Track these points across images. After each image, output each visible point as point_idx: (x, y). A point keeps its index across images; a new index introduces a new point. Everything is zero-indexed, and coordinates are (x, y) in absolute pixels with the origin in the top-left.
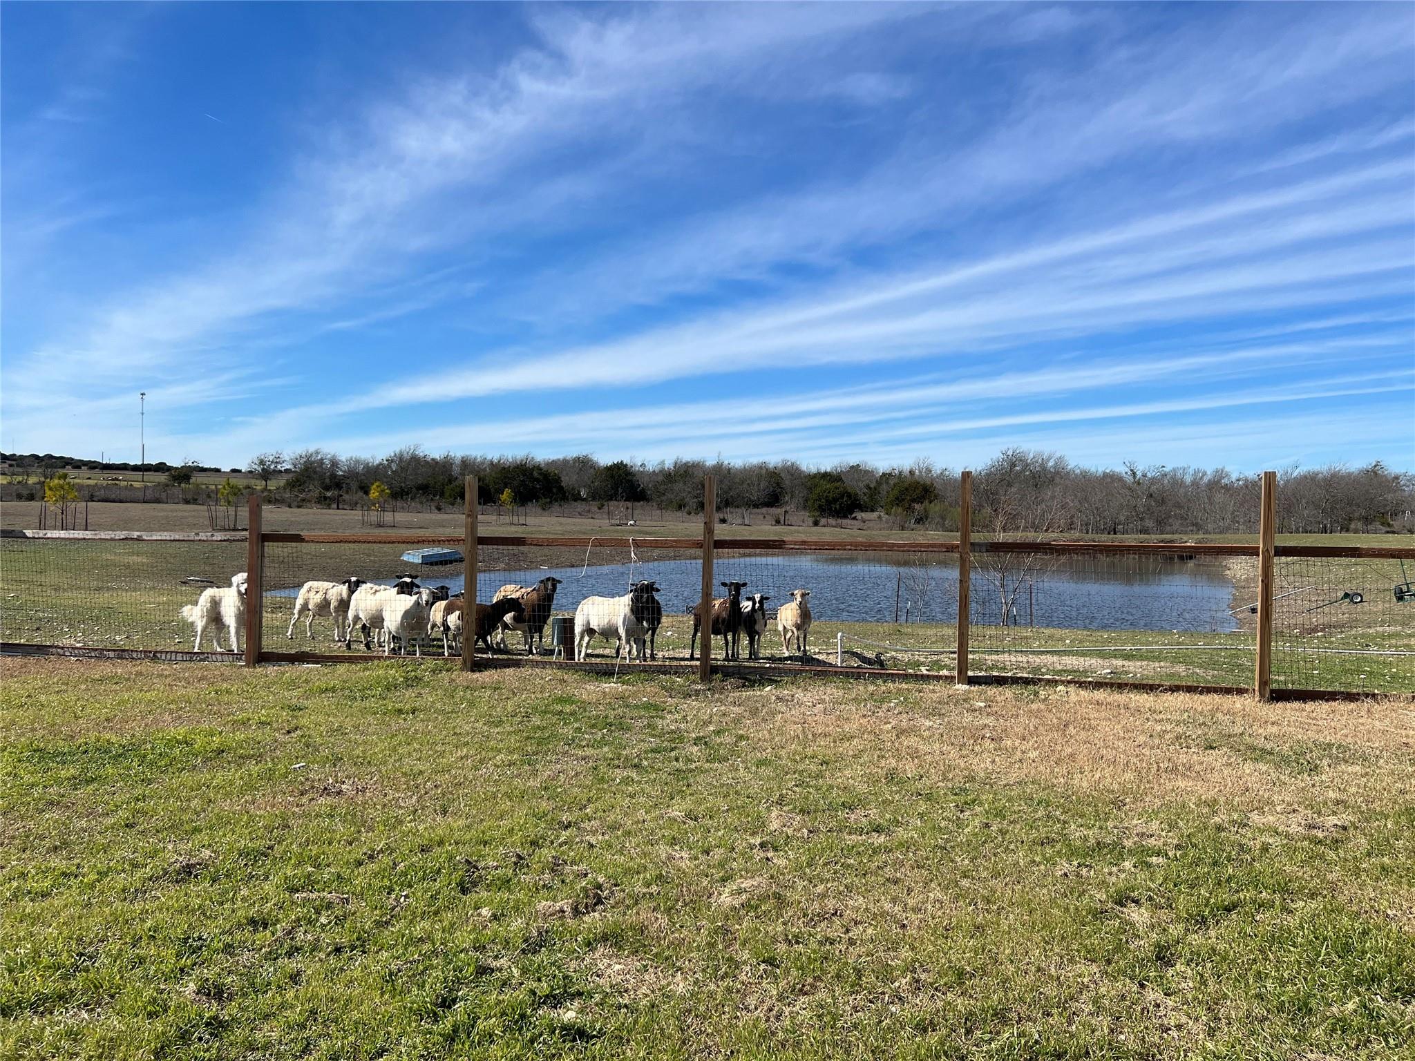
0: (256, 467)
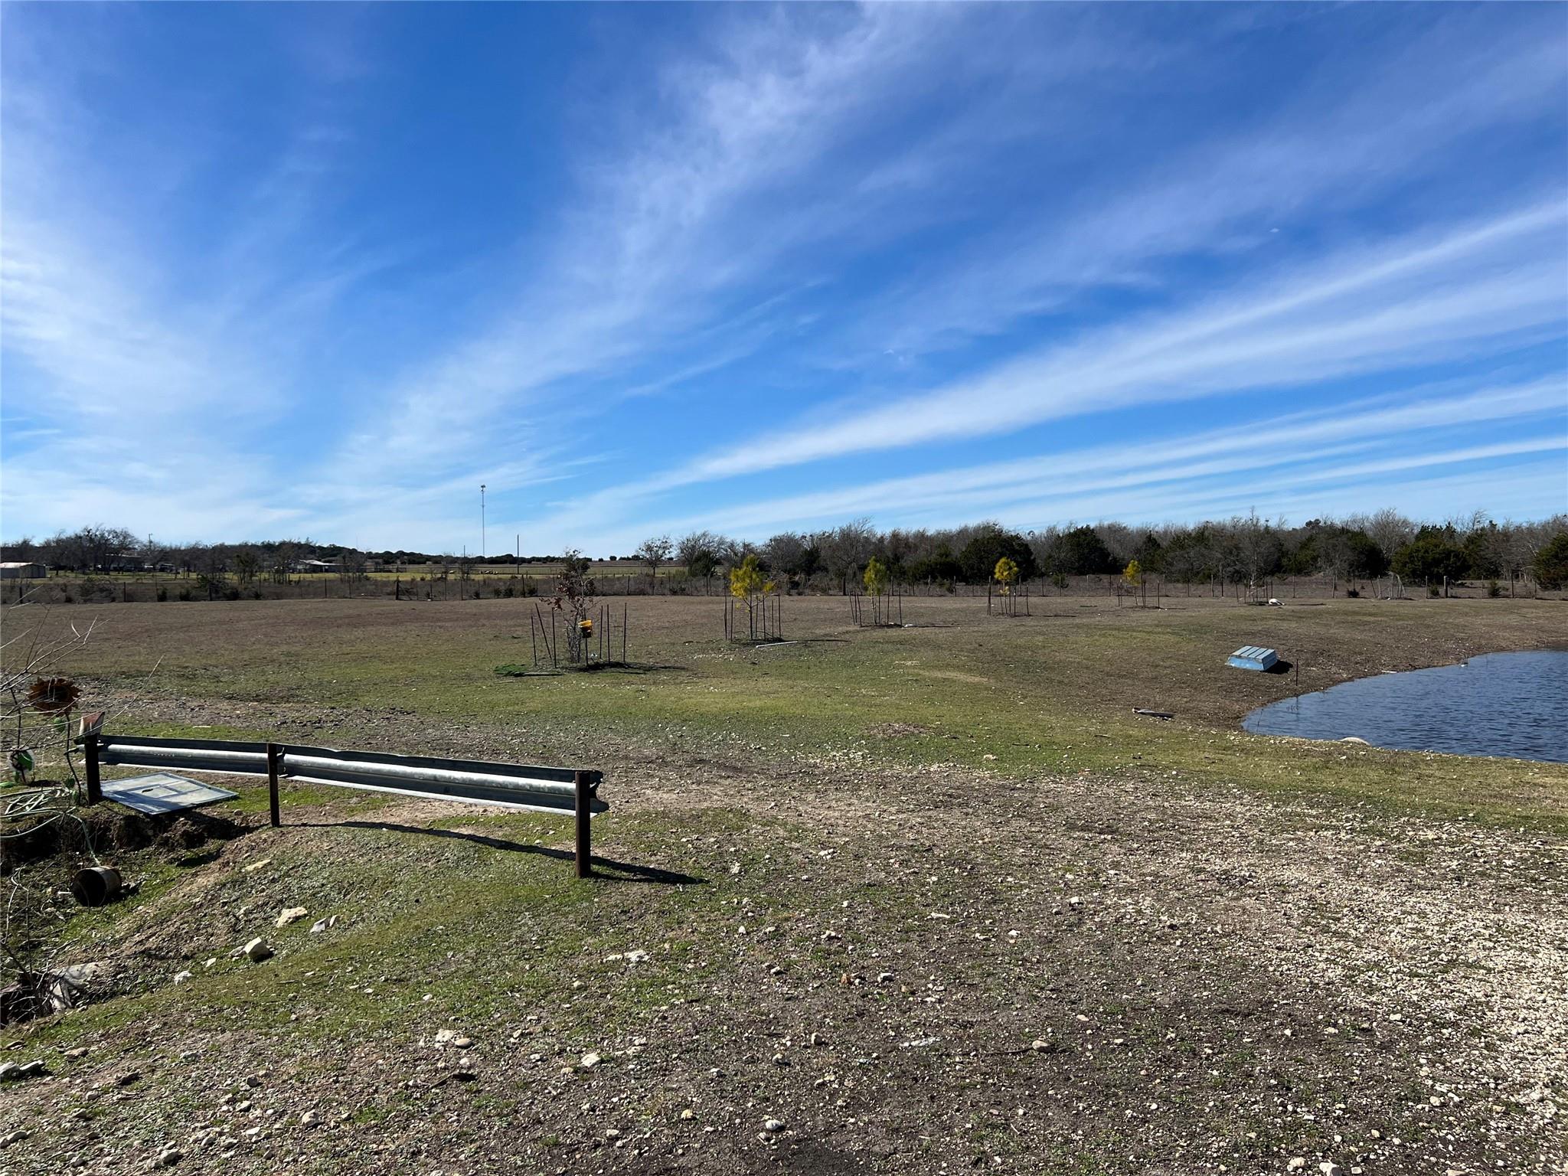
0: (643, 553)
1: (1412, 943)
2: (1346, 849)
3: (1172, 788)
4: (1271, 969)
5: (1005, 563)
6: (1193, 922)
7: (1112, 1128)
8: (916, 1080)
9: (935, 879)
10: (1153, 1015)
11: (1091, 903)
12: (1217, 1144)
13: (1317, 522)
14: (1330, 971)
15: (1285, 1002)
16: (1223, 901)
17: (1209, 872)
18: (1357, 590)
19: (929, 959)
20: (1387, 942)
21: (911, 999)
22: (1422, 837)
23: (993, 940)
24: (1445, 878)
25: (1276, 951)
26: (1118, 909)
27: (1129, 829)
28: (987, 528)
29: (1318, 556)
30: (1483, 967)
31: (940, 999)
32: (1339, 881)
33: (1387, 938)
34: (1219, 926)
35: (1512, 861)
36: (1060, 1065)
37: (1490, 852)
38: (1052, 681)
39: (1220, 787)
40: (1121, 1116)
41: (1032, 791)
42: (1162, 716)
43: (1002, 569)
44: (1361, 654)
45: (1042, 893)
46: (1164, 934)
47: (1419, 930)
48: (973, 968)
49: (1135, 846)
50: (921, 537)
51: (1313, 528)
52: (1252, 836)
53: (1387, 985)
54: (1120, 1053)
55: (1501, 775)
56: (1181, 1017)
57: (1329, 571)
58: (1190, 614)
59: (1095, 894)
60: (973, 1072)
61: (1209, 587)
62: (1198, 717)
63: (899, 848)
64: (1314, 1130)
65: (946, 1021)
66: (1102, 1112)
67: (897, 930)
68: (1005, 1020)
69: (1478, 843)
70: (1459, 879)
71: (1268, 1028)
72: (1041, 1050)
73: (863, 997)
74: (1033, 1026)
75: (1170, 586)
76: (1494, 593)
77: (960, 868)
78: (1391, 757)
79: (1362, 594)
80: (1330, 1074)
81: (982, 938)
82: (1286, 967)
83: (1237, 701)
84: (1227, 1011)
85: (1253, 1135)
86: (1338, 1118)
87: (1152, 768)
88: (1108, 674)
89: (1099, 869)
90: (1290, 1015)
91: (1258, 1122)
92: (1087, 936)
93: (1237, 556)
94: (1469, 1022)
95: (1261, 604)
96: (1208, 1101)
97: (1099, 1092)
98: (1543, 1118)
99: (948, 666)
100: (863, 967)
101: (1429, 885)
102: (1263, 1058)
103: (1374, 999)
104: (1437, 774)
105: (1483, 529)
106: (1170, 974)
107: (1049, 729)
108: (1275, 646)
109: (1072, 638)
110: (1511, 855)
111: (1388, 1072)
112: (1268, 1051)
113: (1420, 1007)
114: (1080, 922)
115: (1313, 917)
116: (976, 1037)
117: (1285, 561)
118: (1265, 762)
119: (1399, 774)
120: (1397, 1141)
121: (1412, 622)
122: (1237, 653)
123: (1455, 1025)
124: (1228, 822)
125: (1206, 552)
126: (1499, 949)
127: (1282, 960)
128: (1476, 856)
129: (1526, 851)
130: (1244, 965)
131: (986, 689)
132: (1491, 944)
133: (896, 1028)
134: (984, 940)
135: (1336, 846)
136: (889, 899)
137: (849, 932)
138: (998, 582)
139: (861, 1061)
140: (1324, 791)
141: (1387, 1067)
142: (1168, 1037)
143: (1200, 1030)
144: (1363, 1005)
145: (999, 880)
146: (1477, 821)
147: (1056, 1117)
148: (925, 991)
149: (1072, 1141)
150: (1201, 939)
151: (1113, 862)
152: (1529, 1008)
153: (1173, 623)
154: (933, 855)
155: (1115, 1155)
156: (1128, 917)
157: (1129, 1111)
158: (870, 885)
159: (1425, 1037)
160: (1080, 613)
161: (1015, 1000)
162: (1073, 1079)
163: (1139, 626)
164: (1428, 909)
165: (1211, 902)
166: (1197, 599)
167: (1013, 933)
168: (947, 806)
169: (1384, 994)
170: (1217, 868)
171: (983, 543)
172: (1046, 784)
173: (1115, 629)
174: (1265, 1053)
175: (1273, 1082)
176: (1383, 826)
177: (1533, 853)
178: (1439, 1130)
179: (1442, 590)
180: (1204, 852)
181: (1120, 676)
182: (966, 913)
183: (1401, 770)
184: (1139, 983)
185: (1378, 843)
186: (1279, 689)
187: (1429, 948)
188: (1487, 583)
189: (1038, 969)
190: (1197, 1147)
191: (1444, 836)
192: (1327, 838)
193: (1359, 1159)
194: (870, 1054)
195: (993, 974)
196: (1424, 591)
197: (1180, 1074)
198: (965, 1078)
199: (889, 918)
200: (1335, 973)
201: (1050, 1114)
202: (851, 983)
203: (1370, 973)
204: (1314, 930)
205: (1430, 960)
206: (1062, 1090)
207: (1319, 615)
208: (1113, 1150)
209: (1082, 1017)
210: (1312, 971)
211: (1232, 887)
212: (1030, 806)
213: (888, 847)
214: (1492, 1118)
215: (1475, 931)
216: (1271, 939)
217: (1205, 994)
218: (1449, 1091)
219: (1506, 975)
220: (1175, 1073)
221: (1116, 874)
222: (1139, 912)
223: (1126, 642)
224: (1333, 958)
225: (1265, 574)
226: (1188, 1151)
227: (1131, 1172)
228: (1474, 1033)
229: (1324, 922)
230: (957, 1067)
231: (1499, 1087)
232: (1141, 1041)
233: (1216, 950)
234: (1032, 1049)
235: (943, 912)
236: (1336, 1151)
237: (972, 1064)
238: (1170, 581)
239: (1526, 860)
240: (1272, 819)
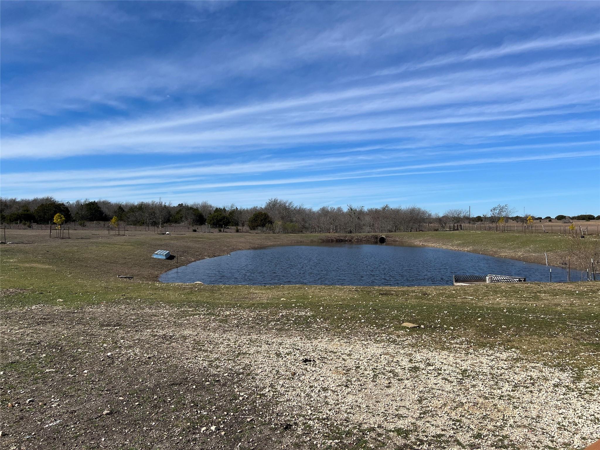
1: (227, 349)
2: (203, 321)
3: (139, 306)
4: (185, 366)
5: (59, 216)
6: (156, 355)
7: (140, 435)
8: (55, 439)
9: (44, 355)
10: (147, 391)
11: (116, 354)
12: (177, 430)
13: (182, 204)
14: (204, 363)
15: (192, 377)
16: (165, 346)
17: (158, 336)
18: (196, 229)
19: (49, 389)
20: (219, 351)
21: (45, 407)
22: (225, 314)
23: (77, 376)
24: (234, 327)
25: (186, 360)
26: (127, 355)
27: (126, 323)
28: (47, 199)
29: (183, 217)
30: (248, 354)
31: (58, 404)
32: (202, 333)
33: (219, 349)
34: (165, 355)
35: (251, 318)
36: (115, 418)
37: (245, 316)
38: (82, 266)
39: (157, 304)
40: (142, 430)
41: (82, 313)
42: (129, 278)
43: (57, 218)
44: (198, 252)
45: (95, 353)
46: (146, 361)
47: (228, 345)
48: (70, 389)
49: (129, 329)
50: (13, 202)
51: (181, 206)
52: (172, 320)
53: (222, 365)
54: (138, 408)
55: (243, 290)
56: (158, 390)
57: (186, 222)
58: (137, 238)
59: (117, 350)
60: (80, 429)
61: (143, 227)
62: (142, 277)
63: (23, 344)
64: (207, 417)
65: (63, 412)
66: (135, 431)
67: (31, 380)
68: (89, 406)
69: (242, 314)
70: (237, 326)
71: (187, 387)
72: (107, 414)
73: (21, 411)
74: (102, 406)
75: (128, 226)
76: (237, 231)
77: (55, 349)
78: (211, 288)
79: (197, 230)
80: (209, 398)
81: (72, 376)
82: (190, 365)
83: (156, 270)
84: (173, 384)
85: (189, 424)
86: (214, 411)
87: (130, 299)
88: (106, 262)
89: (117, 340)
90: (194, 381)
91: (190, 419)
92: (117, 367)
93: (154, 216)
94: (246, 372)
95: (163, 234)
96: (172, 417)
97: (132, 424)
98: (270, 396)
99: (32, 261)
100: (18, 399)
101: (229, 330)
102: (188, 397)
103: (219, 370)
104: (226, 292)
105: (234, 210)
106: (151, 375)
107: (84, 286)
108: (169, 249)
109: (90, 248)
110: (251, 317)
111: (226, 392)
112: (189, 395)
113: (232, 370)
114: (113, 362)
115: (196, 346)
116: (78, 416)
117: (171, 218)
118: (171, 293)
119: (215, 293)
120: (232, 414)
121: (213, 241)
122: (156, 253)
123: (243, 373)
124: (162, 316)
125: (142, 214)
126: (251, 347)
127: (188, 363)
128: (241, 318)
129: (255, 315)
130: (176, 367)
131: (52, 271)
132: (249, 346)
133: (40, 420)
134: (73, 377)
135: (200, 320)
136: (24, 367)
137: (6, 385)
138: (54, 223)
139: (27, 437)
140: (193, 302)
141: (225, 391)
142: (154, 398)
143: (165, 393)
144: (216, 373)
145: (75, 351)
146: (240, 307)
147: (117, 438)
148: (50, 402)
149: (126, 444)
150: (160, 360)
151: (121, 337)
152: (261, 364)
153: (131, 241)
154: (41, 345)
155: (143, 445)
156: (132, 357)
157: (145, 428)
158: (13, 363)
159: (235, 379)
160: (92, 237)
161: (92, 397)
162: (121, 422)
163: (117, 243)
164: (230, 337)
165: (161, 347)
166: (139, 232)
167: (86, 371)
168: (44, 323)
169: (221, 368)
170: (161, 334)
171: (46, 206)
172: (89, 309)
173: (108, 244)
174: (188, 396)
175: (192, 404)
176: (213, 312)
177: (257, 315)
178: (243, 407)
179: (222, 230)
180: (155, 329)
181: (111, 263)
182: (62, 367)
183: (215, 292)
184: (141, 381)
185: (213, 318)
186: (171, 266)
187: (232, 350)
188: (235, 227)
189: (99, 384)
190: (171, 434)
191: (232, 313)
192: (196, 318)
193: (222, 423)
194: (30, 434)
195: (80, 389)
196: (217, 230)
197: (161, 410)
198: (77, 433)
199: (26, 376)
200: (206, 364)
201: (115, 437)
202: (13, 406)
203: (216, 362)
204: (197, 350)
205: (233, 354)
206: (118, 427)
207: (183, 238)
208: (142, 443)
209: (121, 398)
210: (198, 365)
211: (167, 340)
212: (83, 319)
213: (18, 345)
214: (257, 400)
215: (244, 342)
216: (183, 356)
217: (165, 380)
218: (244, 394)
219: (254, 355)
220: (159, 410)
221: (124, 341)
222: (136, 354)
223: (113, 249)
224: (204, 359)
225: (164, 223)
226: (168, 436)
227: (150, 449)
228: (248, 375)
229: (199, 347)
230: (73, 430)
231: (257, 390)
232: (145, 402)
233: (166, 363)
234: (103, 415)
235: (51, 369)
236: (215, 422)
237: (79, 426)
238: (128, 225)
239: (255, 318)
240: (177, 313)
